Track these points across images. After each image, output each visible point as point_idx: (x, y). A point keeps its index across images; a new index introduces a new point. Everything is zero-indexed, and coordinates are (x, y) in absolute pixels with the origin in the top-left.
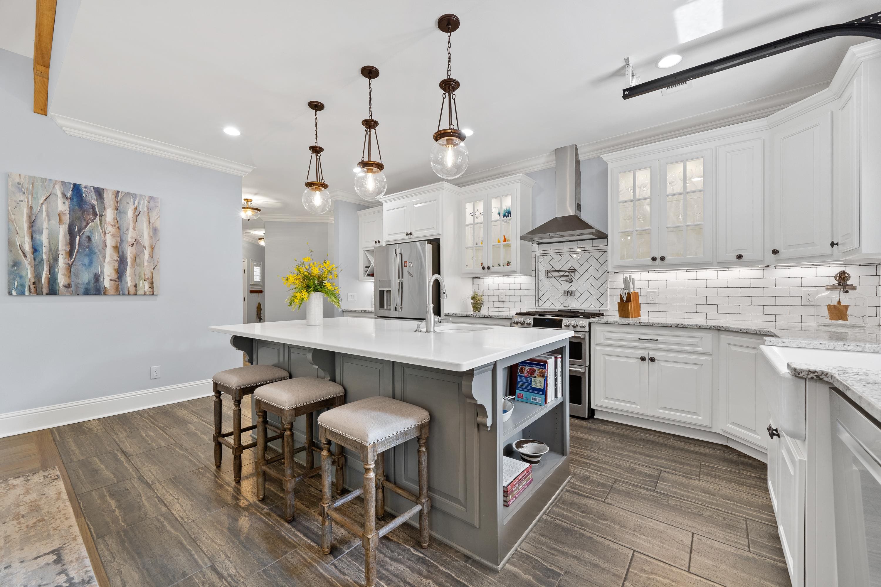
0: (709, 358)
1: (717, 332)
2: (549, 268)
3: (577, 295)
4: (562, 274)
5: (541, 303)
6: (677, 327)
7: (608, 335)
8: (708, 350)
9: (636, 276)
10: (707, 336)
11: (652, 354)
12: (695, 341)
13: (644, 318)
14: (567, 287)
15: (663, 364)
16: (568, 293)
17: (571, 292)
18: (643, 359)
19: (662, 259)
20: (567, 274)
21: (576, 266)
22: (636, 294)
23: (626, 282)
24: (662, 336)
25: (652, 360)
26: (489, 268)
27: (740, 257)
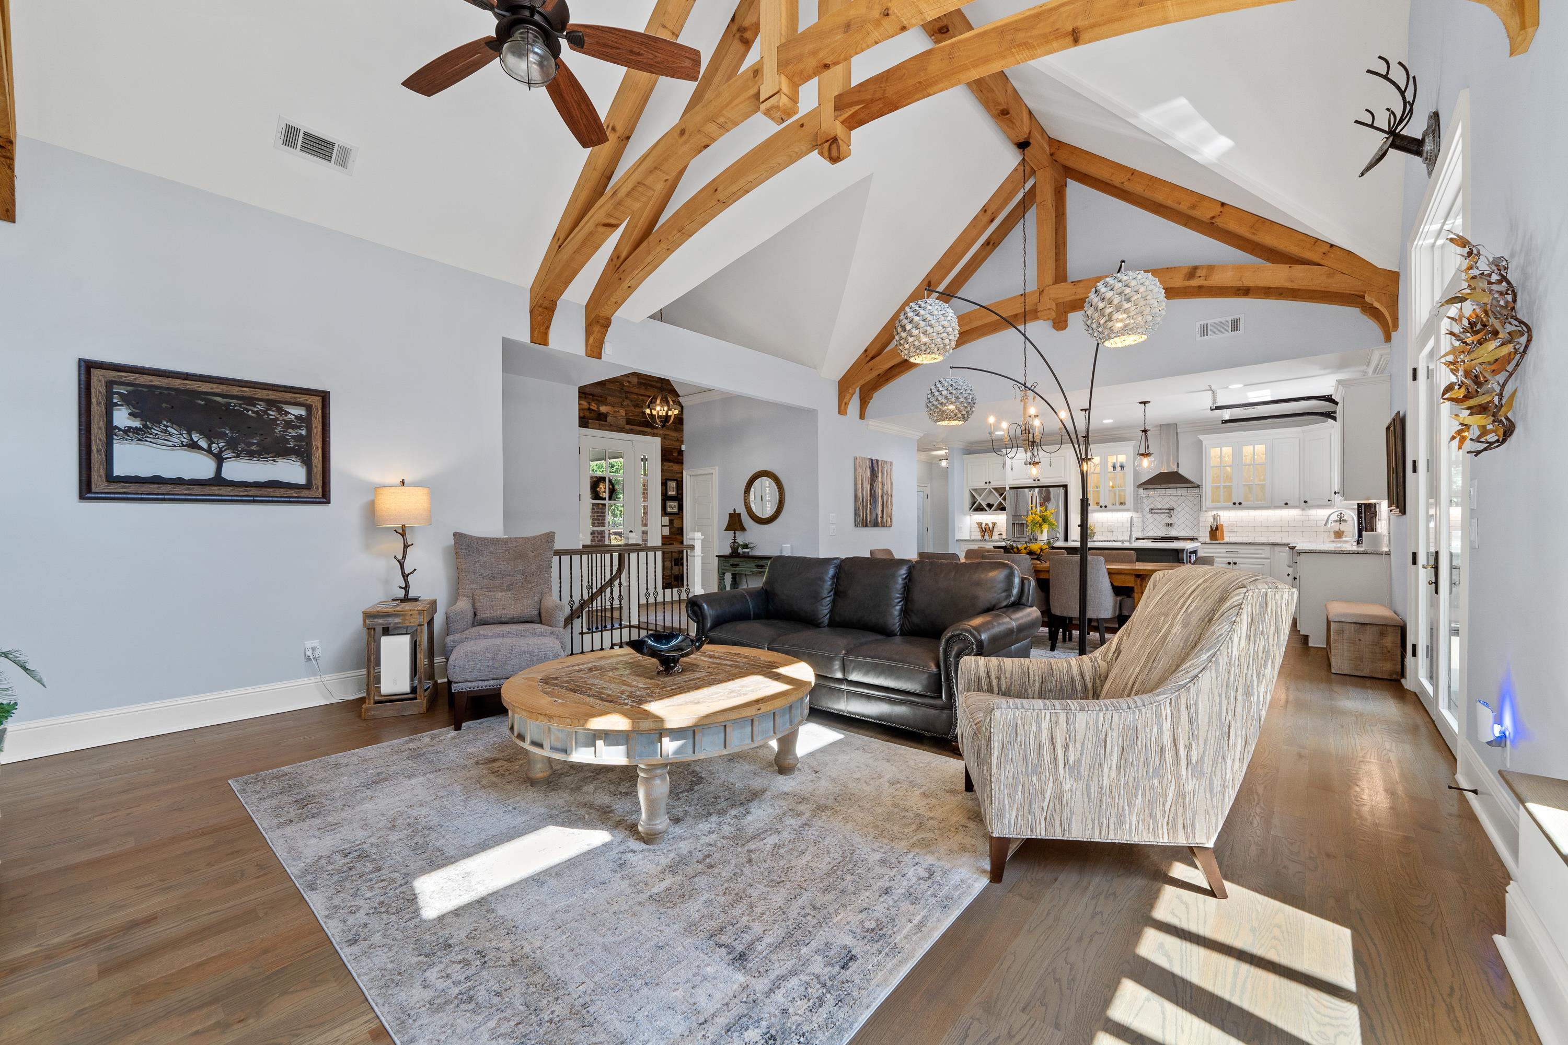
0: (1268, 561)
1: (1272, 546)
2: (1152, 506)
3: (1176, 526)
4: (1164, 511)
5: (1145, 532)
6: (1250, 544)
7: (1206, 550)
8: (1268, 556)
9: (1221, 513)
10: (1268, 548)
11: (1235, 560)
12: (1261, 551)
13: (1226, 540)
14: (1168, 521)
15: (1241, 566)
16: (1169, 525)
17: (1171, 525)
18: (1229, 563)
19: (1240, 504)
20: (1168, 511)
21: (1174, 505)
22: (1222, 525)
23: (1214, 517)
24: (1242, 550)
25: (1235, 563)
26: (1106, 507)
27: (1286, 504)
